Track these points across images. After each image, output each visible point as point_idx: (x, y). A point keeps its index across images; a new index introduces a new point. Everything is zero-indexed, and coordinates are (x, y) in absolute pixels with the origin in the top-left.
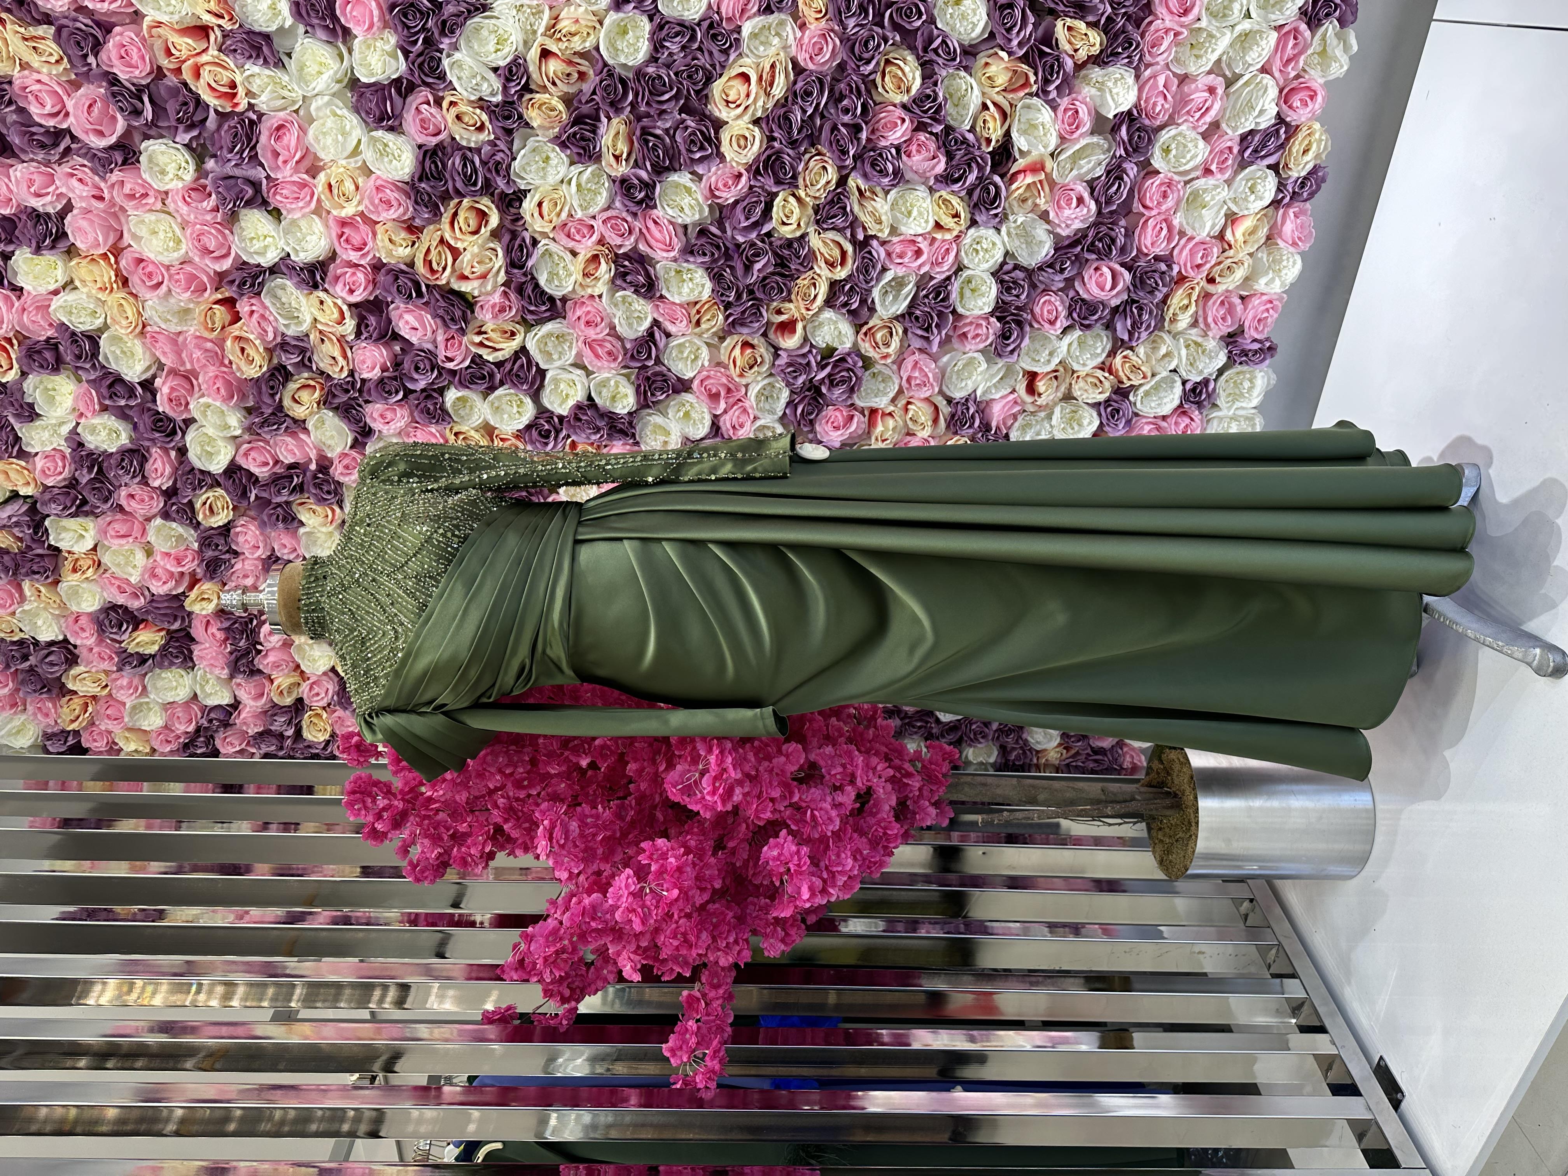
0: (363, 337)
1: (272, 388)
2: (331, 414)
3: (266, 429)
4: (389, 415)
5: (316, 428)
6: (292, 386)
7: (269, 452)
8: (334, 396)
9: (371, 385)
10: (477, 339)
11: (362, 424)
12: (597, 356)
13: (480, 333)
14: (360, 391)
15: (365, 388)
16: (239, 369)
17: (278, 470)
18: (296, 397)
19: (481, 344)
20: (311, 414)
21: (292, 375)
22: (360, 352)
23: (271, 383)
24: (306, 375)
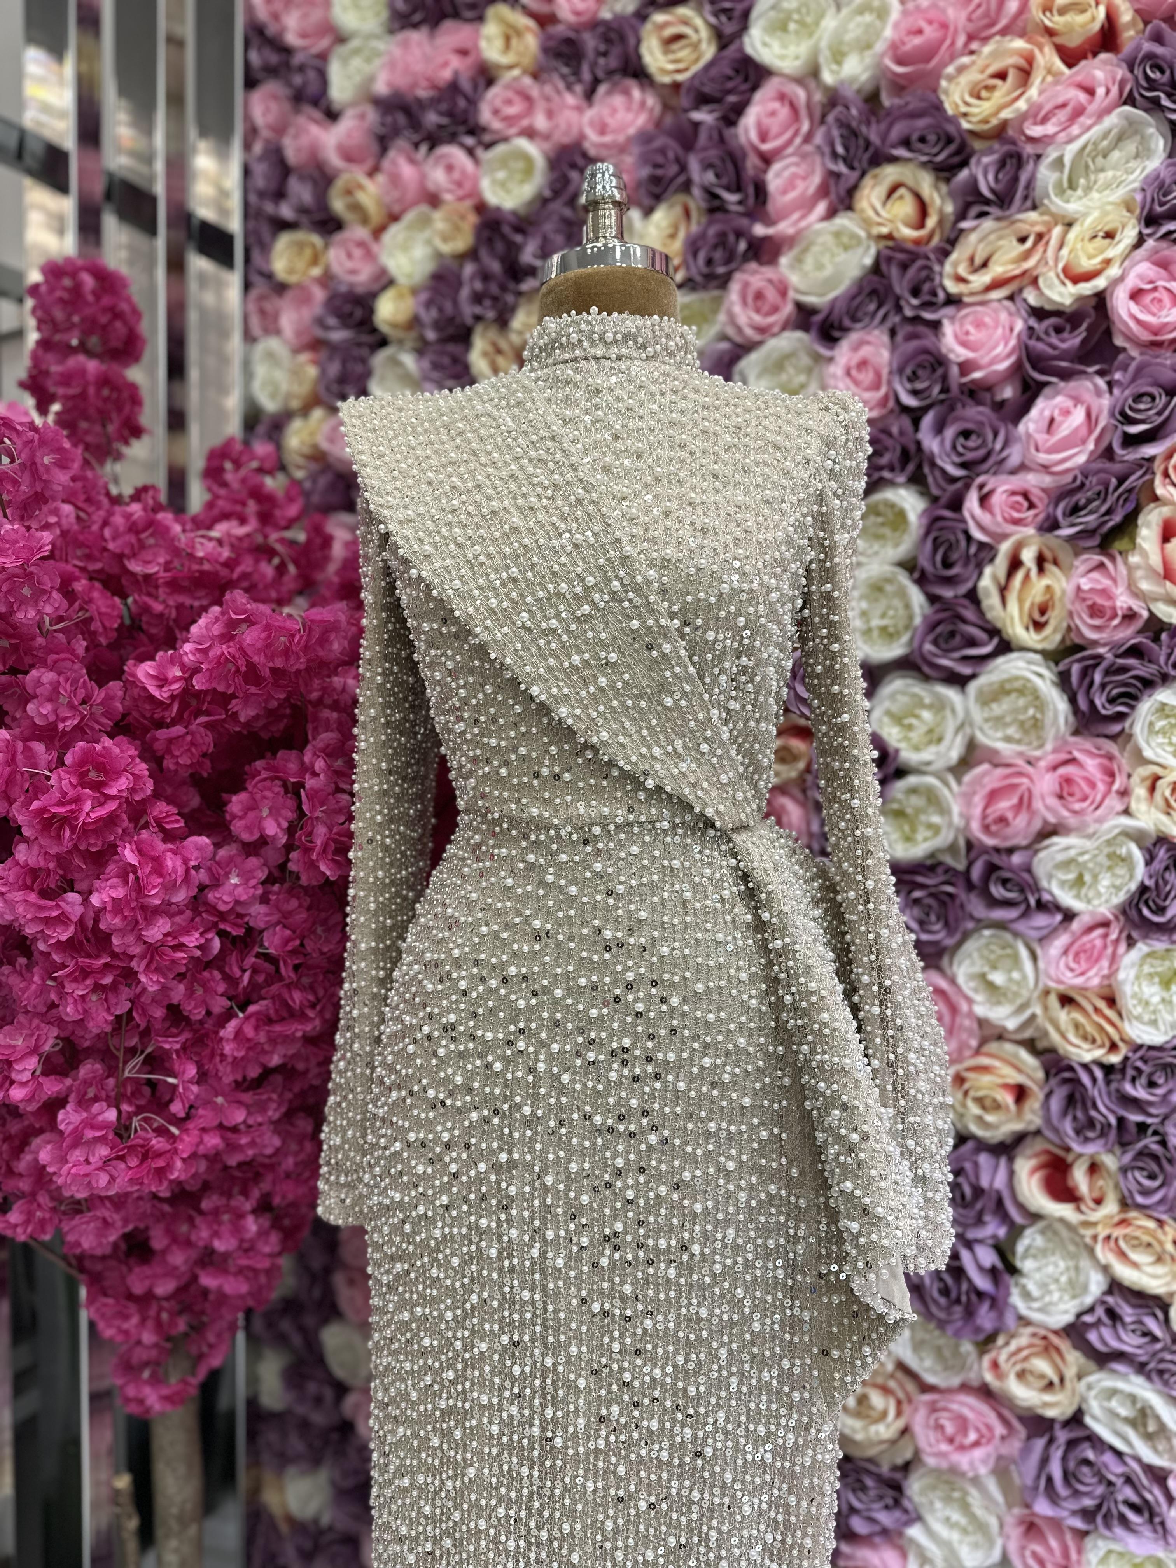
0: (1032, 322)
1: (922, 140)
2: (868, 261)
3: (836, 133)
4: (867, 377)
5: (837, 235)
6: (926, 183)
7: (789, 142)
8: (904, 267)
9: (928, 341)
10: (1028, 556)
11: (847, 322)
12: (993, 796)
13: (1041, 561)
14: (916, 320)
15: (921, 329)
16: (961, 70)
17: (752, 162)
18: (902, 191)
19: (1015, 564)
20: (867, 223)
21: (948, 180)
22: (1003, 316)
23: (932, 138)
24: (949, 208)
